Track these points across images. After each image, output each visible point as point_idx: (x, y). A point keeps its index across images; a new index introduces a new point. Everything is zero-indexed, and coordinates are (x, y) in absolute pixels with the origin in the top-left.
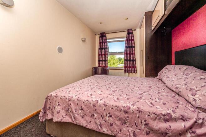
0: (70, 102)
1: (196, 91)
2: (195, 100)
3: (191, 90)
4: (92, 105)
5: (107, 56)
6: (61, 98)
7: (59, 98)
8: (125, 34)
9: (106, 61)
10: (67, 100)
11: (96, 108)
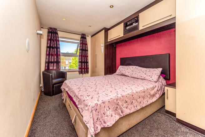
0: (118, 101)
1: (152, 76)
2: (153, 79)
3: (149, 76)
4: (131, 96)
5: (60, 57)
6: (109, 102)
7: (107, 103)
8: (79, 37)
9: (58, 63)
10: (115, 101)
11: (133, 96)
